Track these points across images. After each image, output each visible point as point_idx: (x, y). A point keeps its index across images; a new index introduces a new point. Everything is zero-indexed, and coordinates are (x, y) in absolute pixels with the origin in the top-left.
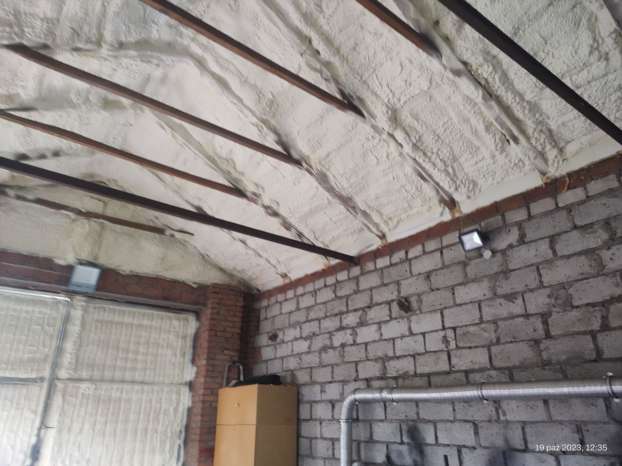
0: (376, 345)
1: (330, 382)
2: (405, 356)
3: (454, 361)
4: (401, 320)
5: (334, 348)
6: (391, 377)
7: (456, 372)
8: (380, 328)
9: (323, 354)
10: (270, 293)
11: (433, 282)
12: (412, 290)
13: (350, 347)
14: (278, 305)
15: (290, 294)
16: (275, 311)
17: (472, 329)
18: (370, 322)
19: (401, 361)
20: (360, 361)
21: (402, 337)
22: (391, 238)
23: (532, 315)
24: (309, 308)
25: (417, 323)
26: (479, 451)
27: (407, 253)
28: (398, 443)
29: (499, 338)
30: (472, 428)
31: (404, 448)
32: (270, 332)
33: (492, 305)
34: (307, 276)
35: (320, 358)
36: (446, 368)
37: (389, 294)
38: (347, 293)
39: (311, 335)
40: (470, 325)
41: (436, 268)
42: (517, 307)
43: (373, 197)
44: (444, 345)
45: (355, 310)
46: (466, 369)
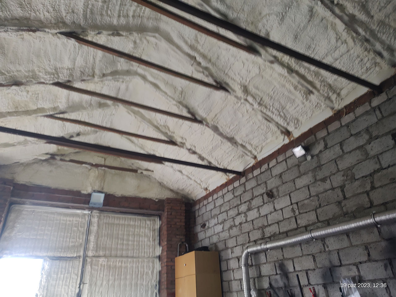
0: (258, 220)
1: (236, 246)
2: (273, 224)
3: (299, 222)
4: (269, 204)
5: (237, 226)
6: (267, 237)
7: (300, 227)
8: (259, 210)
9: (231, 230)
10: (200, 201)
11: (283, 178)
12: (273, 185)
13: (244, 224)
14: (204, 207)
15: (210, 199)
16: (203, 210)
17: (306, 202)
18: (253, 208)
19: (271, 227)
20: (250, 231)
21: (271, 213)
22: (260, 158)
23: (336, 188)
24: (221, 206)
25: (278, 203)
26: (317, 271)
27: (268, 165)
28: (275, 275)
29: (320, 204)
30: (312, 258)
31: (278, 277)
32: (201, 224)
33: (315, 186)
34: (217, 188)
35: (229, 233)
36: (295, 226)
37: (261, 190)
38: (240, 193)
39: (223, 221)
40: (305, 200)
41: (284, 170)
42: (327, 185)
43: (245, 136)
44: (293, 213)
45: (245, 202)
46: (305, 225)
